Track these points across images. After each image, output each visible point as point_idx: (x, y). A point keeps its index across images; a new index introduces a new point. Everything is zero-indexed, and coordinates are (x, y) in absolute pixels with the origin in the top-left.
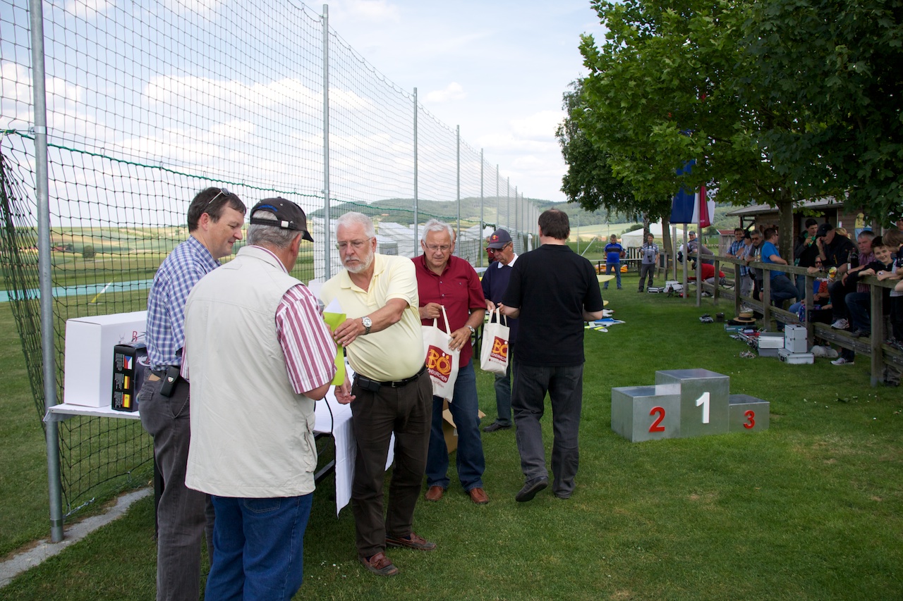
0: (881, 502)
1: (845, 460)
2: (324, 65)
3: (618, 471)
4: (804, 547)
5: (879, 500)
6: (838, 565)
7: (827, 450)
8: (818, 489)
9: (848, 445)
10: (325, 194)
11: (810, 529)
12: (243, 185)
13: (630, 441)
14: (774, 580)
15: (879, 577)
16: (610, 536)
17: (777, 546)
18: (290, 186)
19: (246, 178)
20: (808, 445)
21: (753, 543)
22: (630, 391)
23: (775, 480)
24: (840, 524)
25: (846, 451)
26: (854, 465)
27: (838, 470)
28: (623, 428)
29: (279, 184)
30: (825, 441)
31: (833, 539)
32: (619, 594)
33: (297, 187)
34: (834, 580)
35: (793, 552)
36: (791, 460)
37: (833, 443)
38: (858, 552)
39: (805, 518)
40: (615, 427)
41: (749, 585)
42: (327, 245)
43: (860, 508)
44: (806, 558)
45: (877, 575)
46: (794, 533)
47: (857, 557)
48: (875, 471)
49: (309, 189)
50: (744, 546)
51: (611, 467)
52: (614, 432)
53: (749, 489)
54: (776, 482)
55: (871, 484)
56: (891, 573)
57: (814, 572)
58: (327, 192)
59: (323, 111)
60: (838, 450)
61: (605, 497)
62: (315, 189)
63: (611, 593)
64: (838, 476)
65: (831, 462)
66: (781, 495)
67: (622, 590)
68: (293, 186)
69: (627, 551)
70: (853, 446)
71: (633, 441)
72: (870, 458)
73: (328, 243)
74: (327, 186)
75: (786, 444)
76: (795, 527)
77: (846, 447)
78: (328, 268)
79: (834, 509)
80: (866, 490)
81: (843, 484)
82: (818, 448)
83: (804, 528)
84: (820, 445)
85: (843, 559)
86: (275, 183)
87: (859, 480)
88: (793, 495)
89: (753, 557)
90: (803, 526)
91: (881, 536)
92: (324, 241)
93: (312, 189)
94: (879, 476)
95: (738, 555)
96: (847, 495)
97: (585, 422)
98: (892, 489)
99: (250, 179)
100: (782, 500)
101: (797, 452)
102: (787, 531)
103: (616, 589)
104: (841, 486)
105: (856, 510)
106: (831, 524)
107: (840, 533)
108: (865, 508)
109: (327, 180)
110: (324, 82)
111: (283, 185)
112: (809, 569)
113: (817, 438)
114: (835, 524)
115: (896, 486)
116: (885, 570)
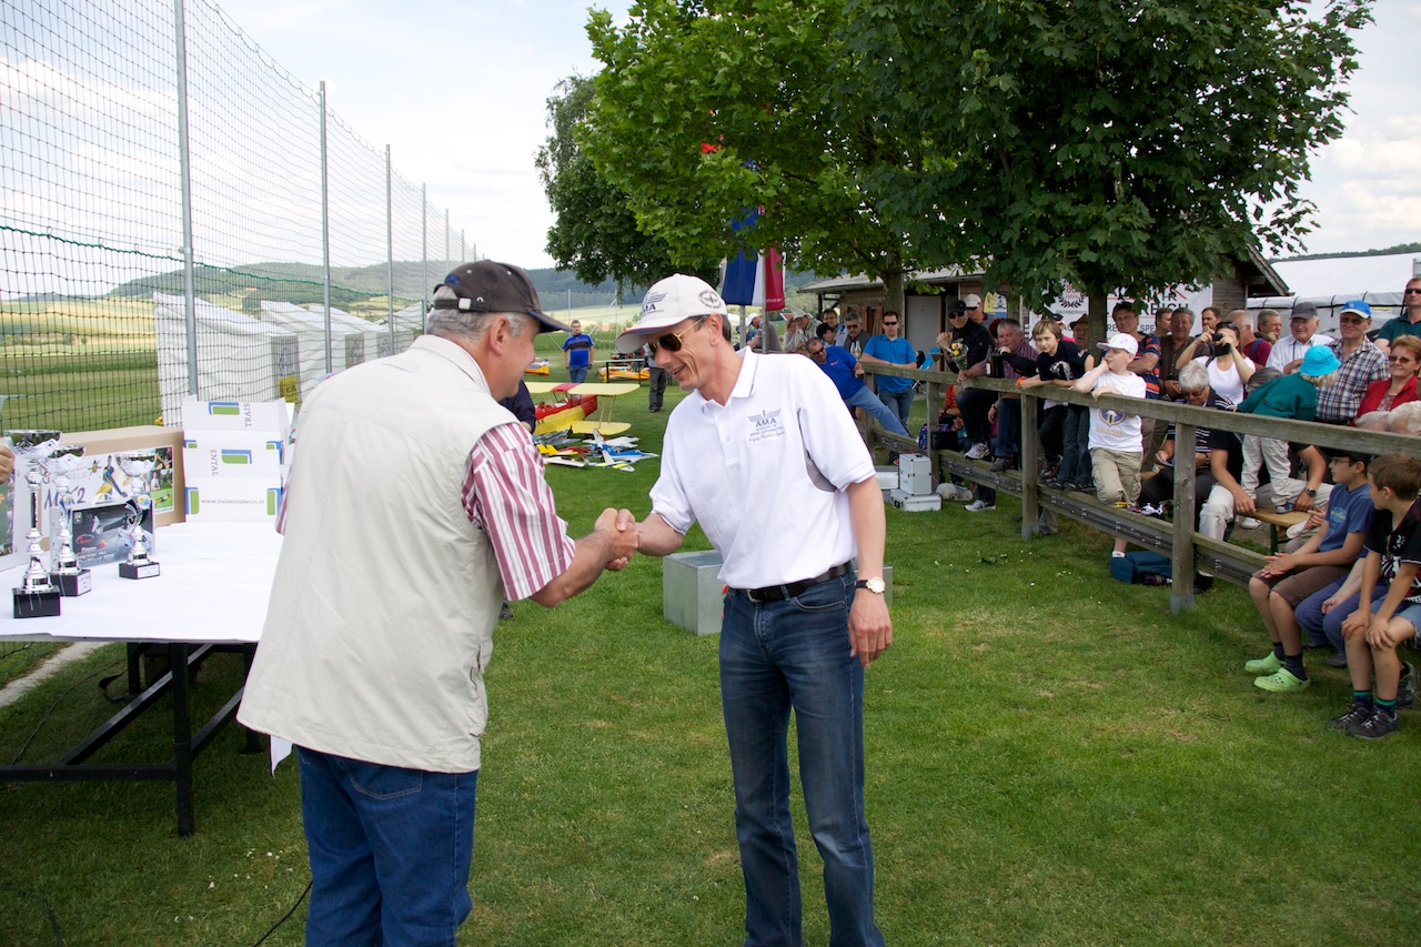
0: (1054, 698)
1: (1000, 643)
2: (177, 36)
3: (685, 680)
4: (963, 768)
5: (1051, 695)
6: (1010, 788)
7: (975, 632)
8: (971, 687)
9: (1002, 624)
10: (185, 256)
11: (967, 742)
12: (48, 236)
13: (694, 633)
14: (930, 816)
15: (1062, 797)
16: (690, 774)
17: (928, 769)
18: (127, 239)
19: (53, 224)
20: (949, 626)
21: (894, 769)
22: (692, 558)
23: (911, 677)
24: (1006, 732)
25: (1001, 632)
26: (1013, 650)
27: (994, 659)
28: (682, 614)
29: (109, 236)
30: (971, 620)
31: (999, 754)
32: (718, 856)
33: (139, 241)
34: (1008, 808)
35: (949, 776)
36: (928, 649)
37: (981, 623)
38: (1034, 768)
39: (959, 728)
40: (669, 613)
41: (898, 827)
42: (192, 340)
43: (1029, 709)
44: (968, 782)
45: (1059, 796)
46: (947, 750)
47: (1032, 774)
48: (1042, 656)
49: (159, 245)
50: (882, 773)
51: (674, 673)
52: (668, 622)
53: (877, 693)
54: (913, 682)
55: (1039, 674)
56: (1076, 790)
57: (979, 799)
58: (188, 252)
59: (177, 114)
60: (990, 631)
61: (673, 718)
62: (169, 246)
63: (705, 856)
64: (995, 668)
65: (982, 648)
66: (922, 698)
67: (720, 851)
68: (133, 241)
69: (718, 795)
70: (1009, 624)
71: (699, 633)
72: (1032, 639)
73: (192, 336)
74: (188, 240)
75: (918, 627)
76: (948, 740)
77: (999, 626)
78: (193, 377)
79: (995, 713)
80: (1032, 683)
81: (1003, 678)
82: (963, 630)
83: (960, 742)
84: (965, 625)
85: (1015, 780)
86: (103, 235)
87: (1023, 671)
88: (938, 697)
89: (897, 787)
90: (958, 740)
91: (1059, 743)
92: (185, 332)
93: (164, 246)
94: (1047, 664)
95: (876, 786)
96: (1010, 692)
97: (623, 608)
98: (1065, 679)
99: (61, 226)
100: (925, 705)
101: (936, 636)
102: (937, 748)
103: (712, 851)
104: (1001, 681)
105: (1023, 711)
106: (993, 734)
107: (1007, 744)
108: (1035, 708)
109: (188, 231)
110: (178, 64)
111: (116, 237)
112: (974, 796)
113: (959, 615)
114: (1000, 733)
115: (1069, 674)
116: (1069, 786)
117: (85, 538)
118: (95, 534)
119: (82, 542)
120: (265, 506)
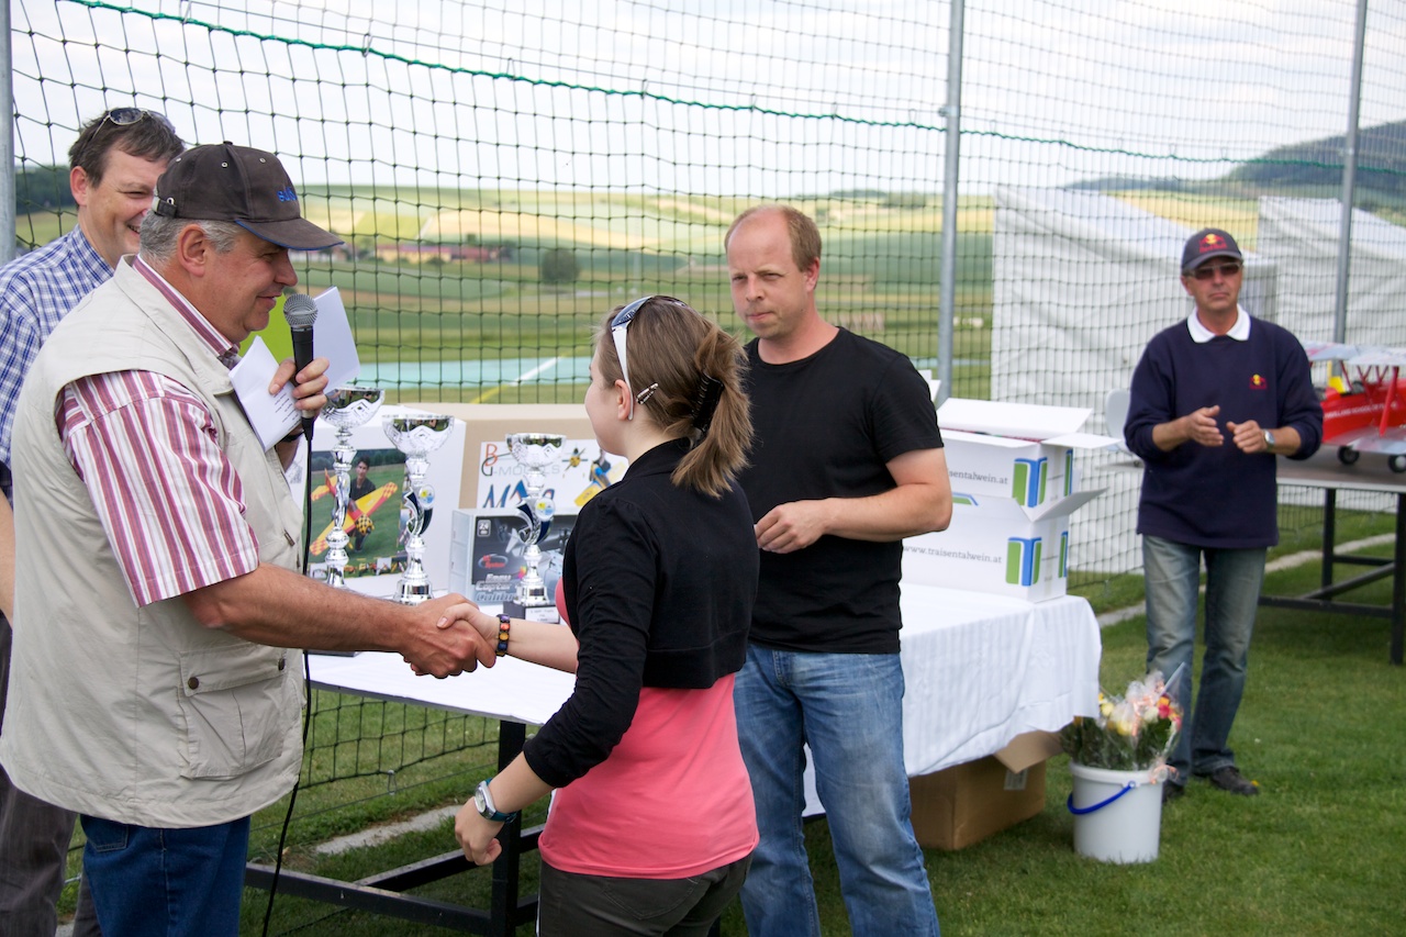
10: (949, 118)
58: (953, 112)
74: (955, 93)
117: (493, 560)
118: (510, 555)
119: (488, 566)
120: (1002, 568)
